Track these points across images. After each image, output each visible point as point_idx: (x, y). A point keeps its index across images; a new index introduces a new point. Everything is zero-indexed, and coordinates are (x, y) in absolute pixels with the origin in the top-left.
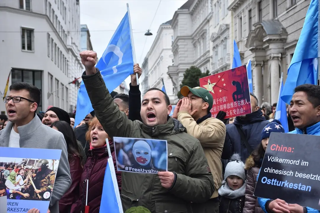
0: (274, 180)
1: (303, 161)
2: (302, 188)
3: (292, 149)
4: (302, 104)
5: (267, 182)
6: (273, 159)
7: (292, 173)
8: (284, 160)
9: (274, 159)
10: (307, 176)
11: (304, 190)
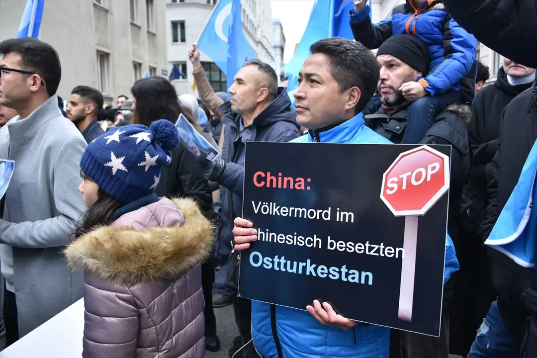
0: (279, 258)
1: (338, 209)
2: (350, 277)
3: (306, 180)
4: (318, 82)
5: (263, 263)
6: (265, 209)
7: (318, 242)
8: (291, 209)
9: (267, 207)
10: (357, 247)
11: (357, 280)
